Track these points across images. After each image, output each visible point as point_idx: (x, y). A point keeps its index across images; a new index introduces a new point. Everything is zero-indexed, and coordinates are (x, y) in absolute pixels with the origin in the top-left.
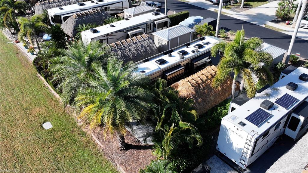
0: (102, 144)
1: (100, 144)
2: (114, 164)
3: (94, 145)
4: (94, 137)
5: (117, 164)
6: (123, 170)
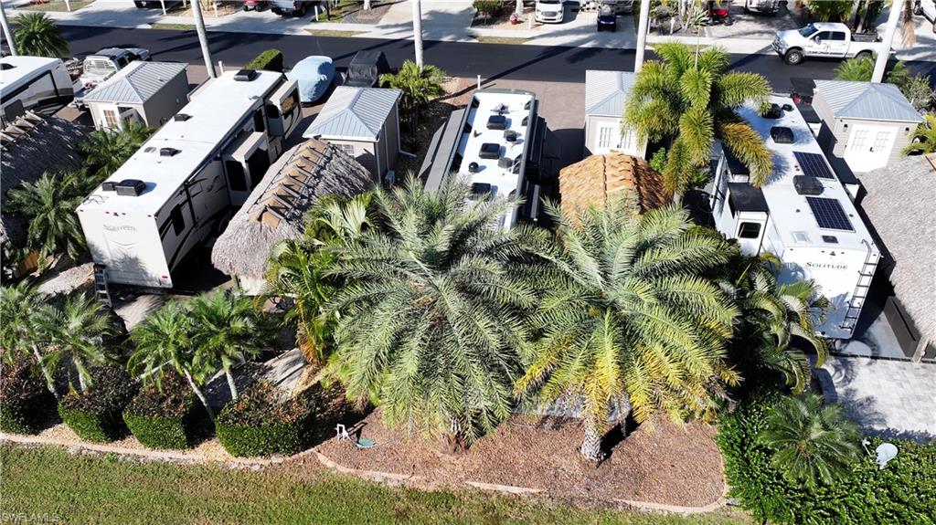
0: (529, 486)
1: (525, 490)
2: (620, 508)
3: (511, 501)
4: (485, 486)
5: (627, 502)
6: (657, 504)
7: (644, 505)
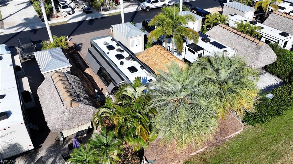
1: (204, 149)
2: (227, 140)
3: (203, 153)
7: (230, 136)
